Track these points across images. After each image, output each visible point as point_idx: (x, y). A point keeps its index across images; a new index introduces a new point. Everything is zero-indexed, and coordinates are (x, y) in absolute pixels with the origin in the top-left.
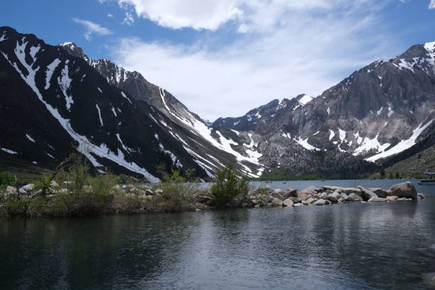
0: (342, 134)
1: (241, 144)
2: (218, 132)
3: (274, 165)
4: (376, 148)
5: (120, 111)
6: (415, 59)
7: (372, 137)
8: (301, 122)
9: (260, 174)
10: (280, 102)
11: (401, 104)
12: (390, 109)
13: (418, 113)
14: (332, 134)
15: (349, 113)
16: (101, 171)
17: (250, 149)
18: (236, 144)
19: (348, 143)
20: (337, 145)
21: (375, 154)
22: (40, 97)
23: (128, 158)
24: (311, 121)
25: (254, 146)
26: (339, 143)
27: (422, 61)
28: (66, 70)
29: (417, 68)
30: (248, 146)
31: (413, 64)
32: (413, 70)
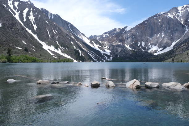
0: (143, 44)
1: (102, 47)
2: (93, 41)
3: (116, 56)
4: (157, 50)
5: (57, 32)
6: (174, 13)
7: (155, 45)
8: (126, 38)
9: (111, 59)
10: (117, 29)
11: (168, 32)
12: (163, 34)
13: (174, 36)
14: (139, 44)
15: (146, 35)
16: (54, 57)
17: (106, 49)
18: (100, 47)
19: (146, 47)
20: (141, 48)
21: (156, 52)
22: (23, 25)
23: (63, 52)
24: (130, 38)
25: (108, 48)
26: (142, 47)
27: (177, 14)
28: (31, 13)
29: (175, 17)
30: (105, 48)
31: (173, 15)
32: (173, 18)
